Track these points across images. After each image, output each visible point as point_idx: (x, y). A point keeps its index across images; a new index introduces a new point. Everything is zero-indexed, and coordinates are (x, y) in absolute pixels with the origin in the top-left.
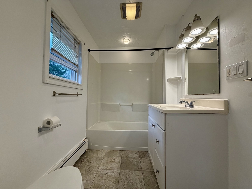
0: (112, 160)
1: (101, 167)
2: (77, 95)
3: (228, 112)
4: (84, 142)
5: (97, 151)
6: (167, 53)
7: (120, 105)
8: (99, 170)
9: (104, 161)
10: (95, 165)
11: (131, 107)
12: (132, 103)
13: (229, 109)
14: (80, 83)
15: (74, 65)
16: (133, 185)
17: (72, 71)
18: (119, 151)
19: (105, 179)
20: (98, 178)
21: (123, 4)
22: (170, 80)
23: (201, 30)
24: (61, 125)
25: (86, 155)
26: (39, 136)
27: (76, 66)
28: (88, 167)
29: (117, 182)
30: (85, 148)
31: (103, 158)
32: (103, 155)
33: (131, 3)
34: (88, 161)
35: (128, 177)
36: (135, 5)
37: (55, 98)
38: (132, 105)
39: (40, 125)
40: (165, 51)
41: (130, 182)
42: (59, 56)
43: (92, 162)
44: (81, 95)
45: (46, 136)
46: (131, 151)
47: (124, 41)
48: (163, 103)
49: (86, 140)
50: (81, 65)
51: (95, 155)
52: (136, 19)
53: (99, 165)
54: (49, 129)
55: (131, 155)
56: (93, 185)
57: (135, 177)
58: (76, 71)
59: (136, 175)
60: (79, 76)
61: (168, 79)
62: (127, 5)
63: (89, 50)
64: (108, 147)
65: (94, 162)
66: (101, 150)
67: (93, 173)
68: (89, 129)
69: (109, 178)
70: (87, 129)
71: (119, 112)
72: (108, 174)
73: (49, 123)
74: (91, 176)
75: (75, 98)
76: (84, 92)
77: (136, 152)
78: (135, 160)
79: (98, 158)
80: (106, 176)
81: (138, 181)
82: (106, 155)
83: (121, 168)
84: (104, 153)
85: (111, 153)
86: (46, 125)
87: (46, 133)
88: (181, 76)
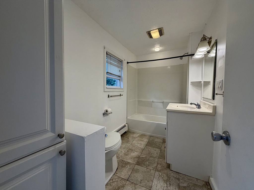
0: (142, 140)
1: (134, 142)
2: (120, 95)
3: (215, 114)
4: (125, 125)
5: (134, 133)
6: (191, 59)
7: (153, 102)
8: (133, 143)
9: (137, 139)
10: (131, 140)
11: (162, 103)
12: (163, 101)
13: (216, 112)
14: (122, 88)
15: (118, 77)
16: (152, 154)
17: (117, 80)
18: (148, 136)
19: (135, 147)
20: (132, 146)
21: (148, 32)
22: (193, 83)
23: (207, 49)
24: (112, 113)
25: (126, 134)
26: (103, 117)
27: (119, 77)
28: (127, 140)
29: (142, 150)
30: (125, 129)
31: (137, 137)
32: (136, 136)
33: (154, 30)
34: (127, 137)
35: (150, 150)
36: (157, 30)
37: (109, 98)
38: (163, 102)
39: (103, 112)
40: (190, 57)
41: (150, 152)
42: (110, 74)
43: (129, 138)
44: (122, 95)
45: (106, 117)
46: (158, 138)
47: (156, 49)
48: (187, 103)
49: (127, 125)
50: (123, 76)
51: (132, 135)
52: (161, 37)
53: (133, 140)
54: (107, 114)
55: (156, 140)
56: (129, 148)
57: (155, 151)
58: (119, 80)
59: (155, 150)
60: (122, 82)
61: (191, 82)
62: (151, 32)
63: (128, 63)
64: (141, 132)
65: (130, 139)
66: (136, 133)
67: (129, 143)
68: (128, 118)
69: (138, 148)
70: (127, 118)
71: (152, 107)
72: (138, 146)
73: (107, 111)
74: (128, 144)
75: (119, 97)
76: (125, 94)
77: (161, 139)
78: (158, 143)
79: (133, 137)
80: (136, 146)
81: (156, 153)
82: (138, 136)
83: (147, 145)
84: (138, 135)
85: (142, 136)
86: (106, 112)
87: (106, 116)
88: (202, 80)
